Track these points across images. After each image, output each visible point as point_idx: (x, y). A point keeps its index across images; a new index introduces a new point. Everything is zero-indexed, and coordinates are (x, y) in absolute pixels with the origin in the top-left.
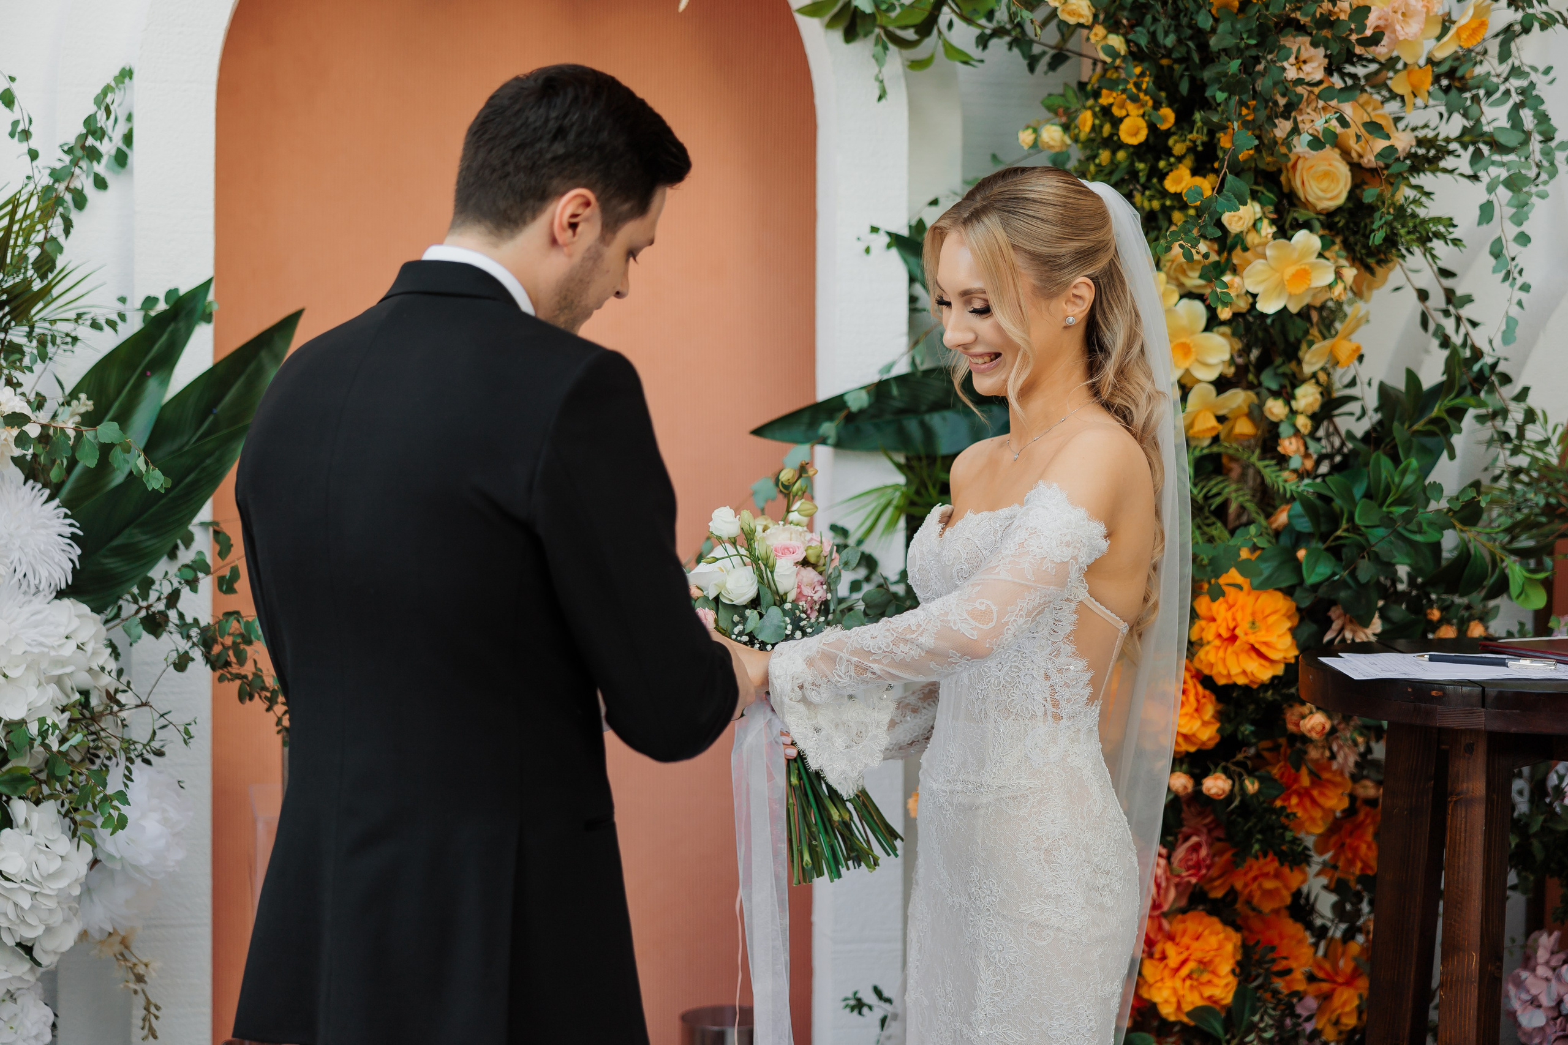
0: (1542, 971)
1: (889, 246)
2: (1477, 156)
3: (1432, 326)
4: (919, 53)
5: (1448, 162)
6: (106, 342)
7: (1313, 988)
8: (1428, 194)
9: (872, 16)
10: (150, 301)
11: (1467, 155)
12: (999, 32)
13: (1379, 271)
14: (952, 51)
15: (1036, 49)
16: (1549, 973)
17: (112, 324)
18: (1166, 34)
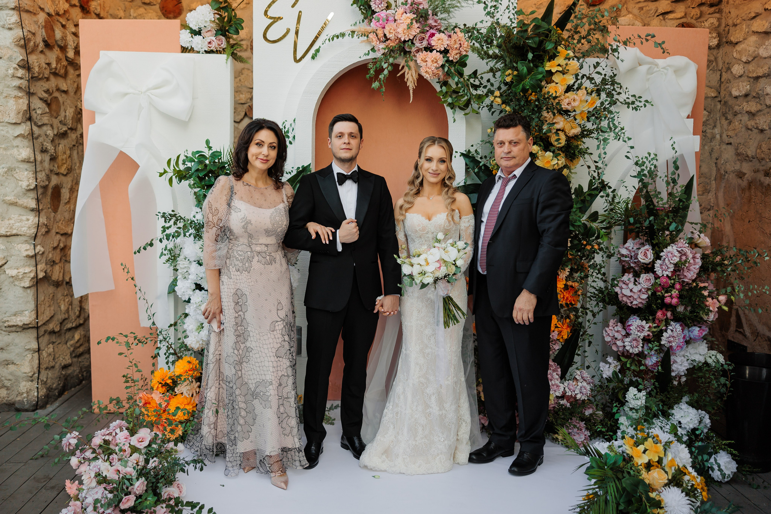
0: (610, 328)
1: (460, 156)
2: (598, 133)
3: (590, 174)
4: (467, 111)
5: (593, 135)
6: (289, 176)
7: (556, 329)
8: (584, 143)
9: (452, 103)
10: (298, 168)
11: (596, 133)
12: (487, 106)
13: (574, 161)
14: (473, 110)
15: (493, 110)
16: (612, 329)
17: (290, 173)
18: (516, 106)
